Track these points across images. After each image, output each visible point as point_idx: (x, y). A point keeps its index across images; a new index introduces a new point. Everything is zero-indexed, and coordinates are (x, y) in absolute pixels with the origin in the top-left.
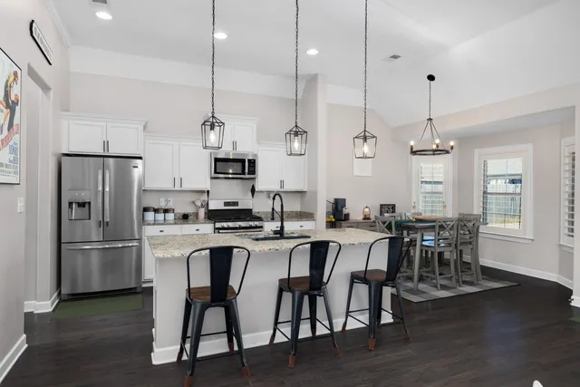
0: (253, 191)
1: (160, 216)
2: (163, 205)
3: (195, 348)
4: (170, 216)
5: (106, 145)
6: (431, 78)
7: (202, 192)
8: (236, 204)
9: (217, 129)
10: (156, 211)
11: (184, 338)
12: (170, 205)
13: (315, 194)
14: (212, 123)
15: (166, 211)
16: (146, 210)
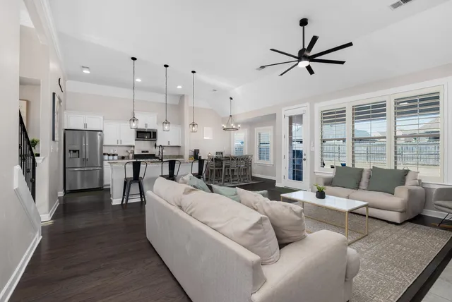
0: (156, 146)
1: (111, 157)
2: (112, 152)
3: (127, 201)
4: (116, 157)
5: (85, 125)
6: (231, 99)
7: (131, 146)
8: (148, 152)
9: (135, 121)
10: (109, 155)
11: (124, 195)
12: (115, 152)
13: (184, 147)
14: (134, 120)
15: (114, 155)
16: (104, 154)
